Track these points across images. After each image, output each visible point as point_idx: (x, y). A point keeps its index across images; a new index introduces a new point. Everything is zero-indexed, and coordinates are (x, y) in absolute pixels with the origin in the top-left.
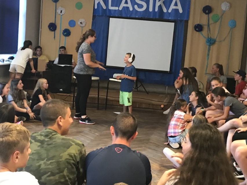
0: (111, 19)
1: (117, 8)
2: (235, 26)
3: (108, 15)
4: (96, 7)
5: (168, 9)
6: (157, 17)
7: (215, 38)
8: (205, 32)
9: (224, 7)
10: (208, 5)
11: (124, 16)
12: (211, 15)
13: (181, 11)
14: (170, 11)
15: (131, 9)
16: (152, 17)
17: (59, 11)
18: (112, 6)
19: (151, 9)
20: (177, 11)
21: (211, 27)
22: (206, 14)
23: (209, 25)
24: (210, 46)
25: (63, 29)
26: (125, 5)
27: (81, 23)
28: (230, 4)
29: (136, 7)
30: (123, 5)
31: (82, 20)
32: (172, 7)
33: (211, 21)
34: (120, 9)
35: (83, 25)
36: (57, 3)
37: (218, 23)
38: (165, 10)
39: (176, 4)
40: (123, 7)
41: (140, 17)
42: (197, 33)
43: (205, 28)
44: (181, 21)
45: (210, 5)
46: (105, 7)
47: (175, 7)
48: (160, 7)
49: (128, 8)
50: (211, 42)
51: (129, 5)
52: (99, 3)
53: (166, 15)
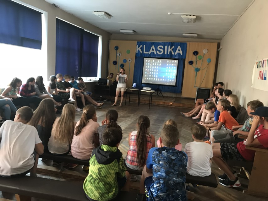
0: (145, 58)
1: (148, 53)
2: (210, 61)
3: (143, 56)
4: (137, 53)
5: (175, 53)
6: (169, 57)
7: (200, 68)
8: (194, 65)
9: (205, 51)
10: (196, 50)
11: (151, 57)
12: (197, 56)
13: (181, 54)
14: (176, 54)
15: (155, 53)
16: (166, 57)
17: (118, 55)
18: (145, 52)
19: (166, 53)
20: (179, 54)
21: (197, 62)
22: (195, 55)
23: (196, 61)
24: (197, 72)
25: (120, 64)
26: (152, 51)
27: (129, 61)
28: (208, 50)
29: (158, 52)
30: (151, 51)
31: (130, 59)
32: (177, 52)
33: (198, 59)
34: (150, 53)
35: (131, 61)
36: (117, 51)
37: (202, 60)
38: (173, 53)
39: (179, 50)
40: (152, 52)
41: (160, 57)
42: (190, 65)
43: (195, 63)
44: (182, 59)
45: (197, 51)
46: (141, 52)
47: (178, 52)
48: (171, 52)
49: (154, 52)
50: (197, 70)
51: (155, 51)
52: (139, 50)
53: (173, 56)
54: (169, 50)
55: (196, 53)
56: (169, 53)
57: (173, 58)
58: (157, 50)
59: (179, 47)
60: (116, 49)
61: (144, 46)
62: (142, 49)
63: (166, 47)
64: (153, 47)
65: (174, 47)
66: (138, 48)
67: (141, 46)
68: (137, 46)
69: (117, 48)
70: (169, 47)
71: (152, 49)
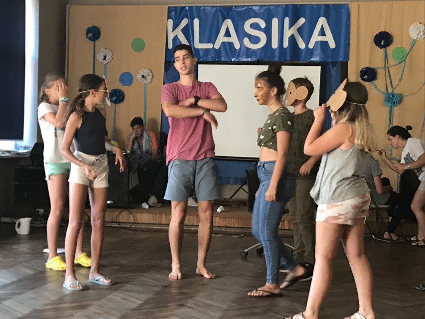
1: (210, 46)
4: (170, 46)
5: (307, 43)
6: (288, 58)
7: (402, 92)
8: (380, 82)
9: (414, 32)
12: (390, 49)
13: (332, 45)
14: (311, 46)
15: (237, 46)
16: (276, 59)
17: (100, 57)
19: (275, 45)
22: (381, 47)
23: (387, 68)
24: (391, 108)
26: (226, 39)
27: (143, 77)
31: (146, 72)
32: (316, 38)
33: (392, 61)
34: (217, 46)
36: (98, 42)
38: (302, 45)
39: (322, 33)
41: (254, 59)
42: (367, 84)
43: (381, 74)
44: (334, 64)
47: (321, 38)
48: (292, 39)
49: (231, 44)
50: (394, 100)
51: (234, 39)
52: (176, 39)
53: (303, 54)
54: (288, 33)
55: (383, 39)
56: (286, 44)
57: (302, 60)
58: (241, 34)
59: (322, 21)
60: (90, 35)
61: (196, 22)
62: (188, 31)
63: (275, 22)
64: (229, 23)
65: (302, 21)
66: (174, 30)
67: (185, 22)
68: (170, 22)
69: (94, 34)
70: (287, 20)
71: (223, 31)
